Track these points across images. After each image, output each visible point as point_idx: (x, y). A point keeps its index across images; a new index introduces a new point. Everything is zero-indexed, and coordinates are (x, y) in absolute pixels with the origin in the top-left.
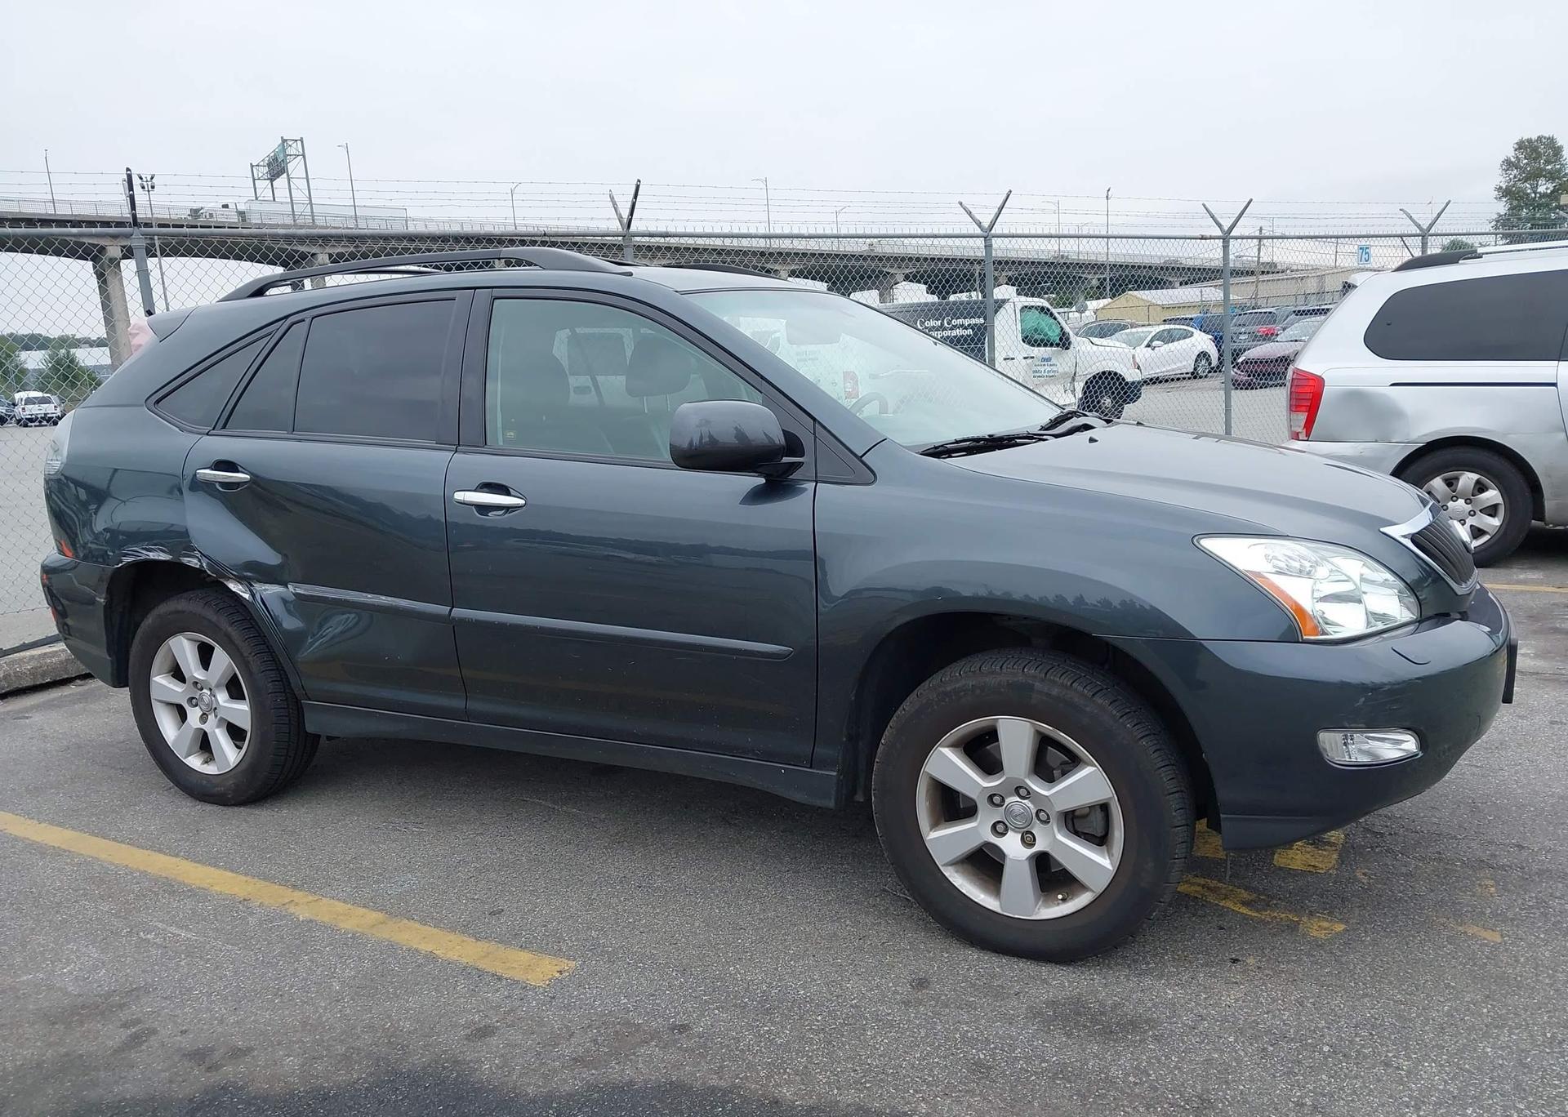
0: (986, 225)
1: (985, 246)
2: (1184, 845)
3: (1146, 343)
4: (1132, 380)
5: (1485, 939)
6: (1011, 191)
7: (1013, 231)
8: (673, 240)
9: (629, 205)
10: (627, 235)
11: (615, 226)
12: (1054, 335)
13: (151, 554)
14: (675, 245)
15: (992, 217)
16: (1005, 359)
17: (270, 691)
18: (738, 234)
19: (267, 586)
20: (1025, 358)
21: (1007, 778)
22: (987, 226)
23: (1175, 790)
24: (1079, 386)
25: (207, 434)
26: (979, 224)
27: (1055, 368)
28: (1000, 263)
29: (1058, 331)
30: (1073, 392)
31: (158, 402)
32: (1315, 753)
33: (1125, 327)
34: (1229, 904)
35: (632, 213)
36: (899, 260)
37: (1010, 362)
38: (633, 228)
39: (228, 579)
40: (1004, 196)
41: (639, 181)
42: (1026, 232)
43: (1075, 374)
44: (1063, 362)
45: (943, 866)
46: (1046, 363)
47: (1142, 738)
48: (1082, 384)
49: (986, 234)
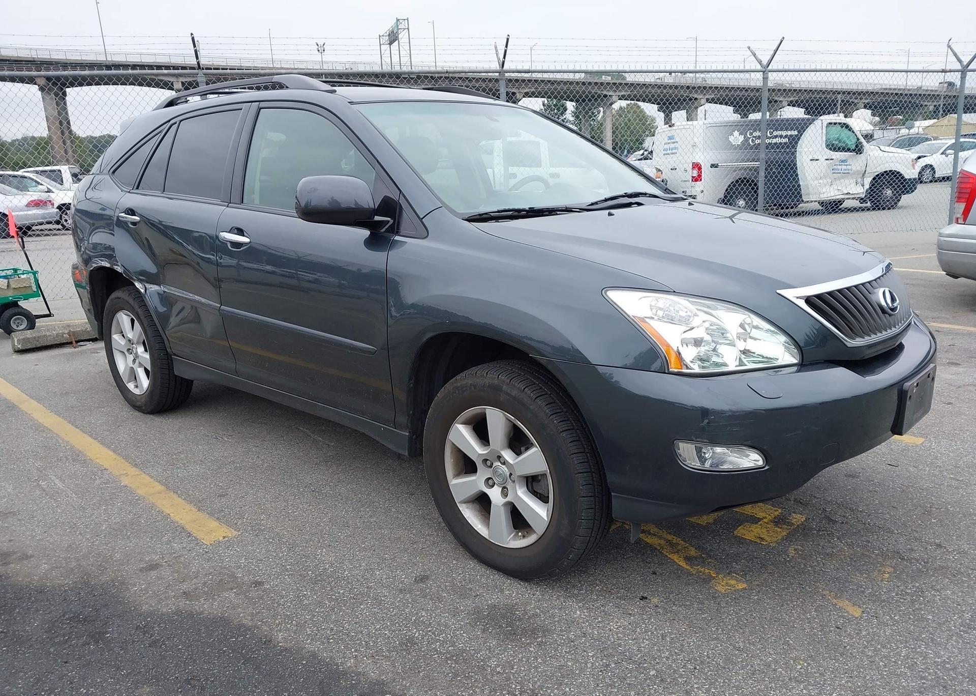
0: (765, 62)
1: (763, 78)
2: (590, 511)
3: (941, 151)
4: (909, 177)
5: (847, 612)
6: (783, 38)
7: (786, 68)
8: (534, 75)
9: (503, 51)
10: (502, 72)
11: (495, 66)
12: (851, 143)
13: (102, 263)
14: (535, 79)
15: (769, 57)
16: (811, 160)
17: (157, 348)
18: (579, 70)
19: (152, 286)
20: (826, 160)
21: (491, 449)
22: (765, 64)
23: (584, 470)
24: (868, 181)
25: (129, 192)
26: (760, 62)
27: (849, 167)
28: (774, 90)
29: (854, 140)
30: (863, 186)
31: (114, 172)
32: (673, 457)
33: (927, 139)
34: (675, 557)
35: (504, 57)
36: (704, 89)
37: (814, 162)
38: (506, 67)
39: (135, 280)
40: (779, 41)
41: (508, 35)
42: (797, 68)
43: (865, 171)
44: (856, 163)
45: (459, 503)
46: (843, 164)
47: (563, 431)
48: (870, 179)
49: (764, 70)
